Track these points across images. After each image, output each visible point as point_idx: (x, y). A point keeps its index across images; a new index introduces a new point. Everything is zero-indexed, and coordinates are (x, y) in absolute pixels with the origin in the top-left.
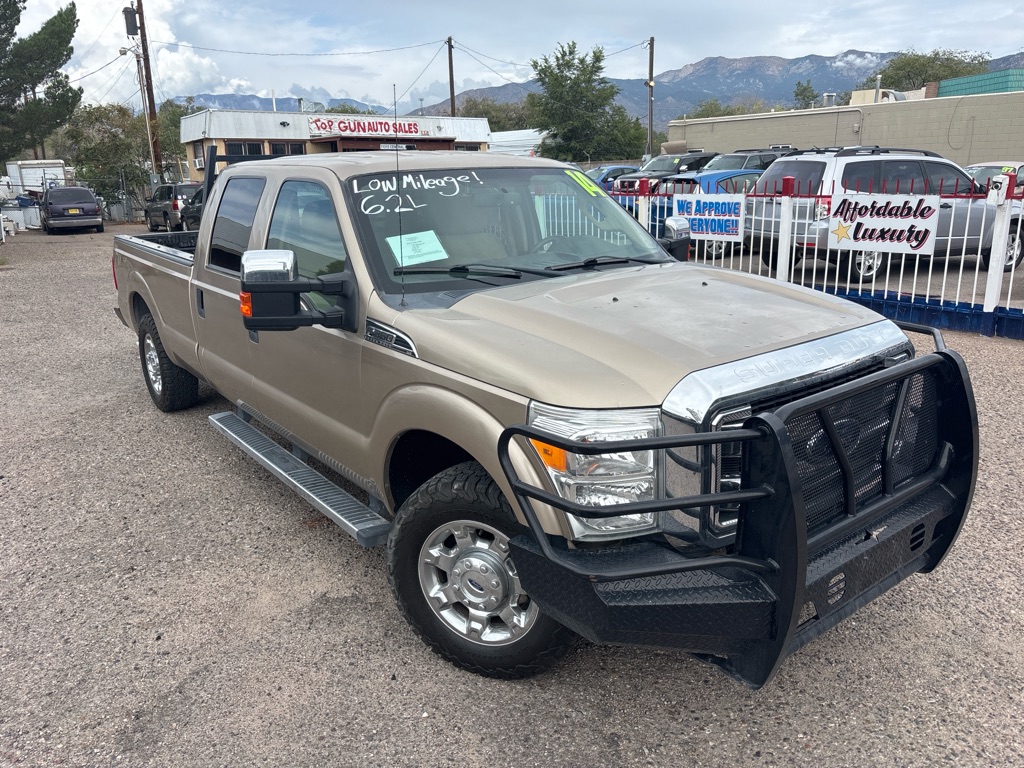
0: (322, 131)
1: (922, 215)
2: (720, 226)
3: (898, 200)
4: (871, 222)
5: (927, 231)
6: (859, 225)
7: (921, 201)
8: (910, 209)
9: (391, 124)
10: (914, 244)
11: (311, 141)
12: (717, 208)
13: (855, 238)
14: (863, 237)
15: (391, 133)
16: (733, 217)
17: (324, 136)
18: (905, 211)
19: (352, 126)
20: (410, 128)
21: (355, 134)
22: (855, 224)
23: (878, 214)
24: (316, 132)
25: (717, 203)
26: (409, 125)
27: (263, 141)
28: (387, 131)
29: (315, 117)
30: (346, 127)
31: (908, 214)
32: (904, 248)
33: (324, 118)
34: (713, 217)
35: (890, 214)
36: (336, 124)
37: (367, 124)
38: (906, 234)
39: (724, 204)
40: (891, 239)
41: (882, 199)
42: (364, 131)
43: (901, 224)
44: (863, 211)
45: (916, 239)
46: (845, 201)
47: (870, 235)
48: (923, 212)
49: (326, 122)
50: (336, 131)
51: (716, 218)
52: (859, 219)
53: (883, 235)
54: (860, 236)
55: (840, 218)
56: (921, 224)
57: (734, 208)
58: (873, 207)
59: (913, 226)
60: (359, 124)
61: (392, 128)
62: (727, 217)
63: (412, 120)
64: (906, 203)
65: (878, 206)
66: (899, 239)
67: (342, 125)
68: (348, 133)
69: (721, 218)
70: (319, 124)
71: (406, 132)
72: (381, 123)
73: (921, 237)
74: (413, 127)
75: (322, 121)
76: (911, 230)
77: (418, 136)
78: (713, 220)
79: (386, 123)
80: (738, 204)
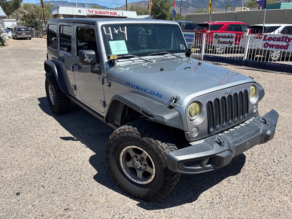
0: (90, 13)
1: (232, 38)
2: (189, 40)
3: (227, 34)
4: (222, 40)
5: (233, 42)
6: (219, 40)
7: (232, 35)
8: (229, 36)
9: (109, 12)
10: (230, 45)
11: (87, 16)
12: (189, 36)
13: (218, 43)
14: (220, 43)
15: (109, 15)
16: (192, 38)
17: (91, 15)
18: (228, 37)
19: (99, 12)
20: (114, 14)
21: (100, 14)
22: (218, 40)
23: (223, 38)
24: (89, 13)
25: (189, 35)
26: (114, 12)
27: (74, 15)
28: (108, 14)
29: (88, 9)
30: (97, 12)
31: (229, 38)
32: (228, 46)
33: (91, 10)
34: (188, 38)
35: (225, 38)
36: (94, 12)
37: (103, 12)
38: (228, 42)
39: (190, 35)
40: (225, 43)
41: (224, 34)
42: (102, 14)
43: (227, 40)
44: (220, 37)
45: (230, 44)
46: (216, 34)
47: (221, 43)
48: (232, 37)
49: (91, 11)
50: (94, 14)
51: (189, 38)
52: (219, 39)
53: (224, 42)
54: (219, 43)
55: (215, 39)
56: (231, 40)
57: (192, 36)
58: (222, 36)
59: (230, 41)
60: (100, 12)
61: (109, 13)
62: (191, 38)
63: (115, 11)
64: (229, 35)
65: (223, 36)
66: (227, 43)
67: (96, 12)
68: (97, 14)
69: (190, 38)
70: (89, 11)
71: (113, 14)
72: (106, 12)
73: (231, 43)
74: (115, 13)
75: (90, 10)
76: (229, 42)
77: (117, 16)
78: (188, 39)
79: (108, 12)
80: (193, 35)
